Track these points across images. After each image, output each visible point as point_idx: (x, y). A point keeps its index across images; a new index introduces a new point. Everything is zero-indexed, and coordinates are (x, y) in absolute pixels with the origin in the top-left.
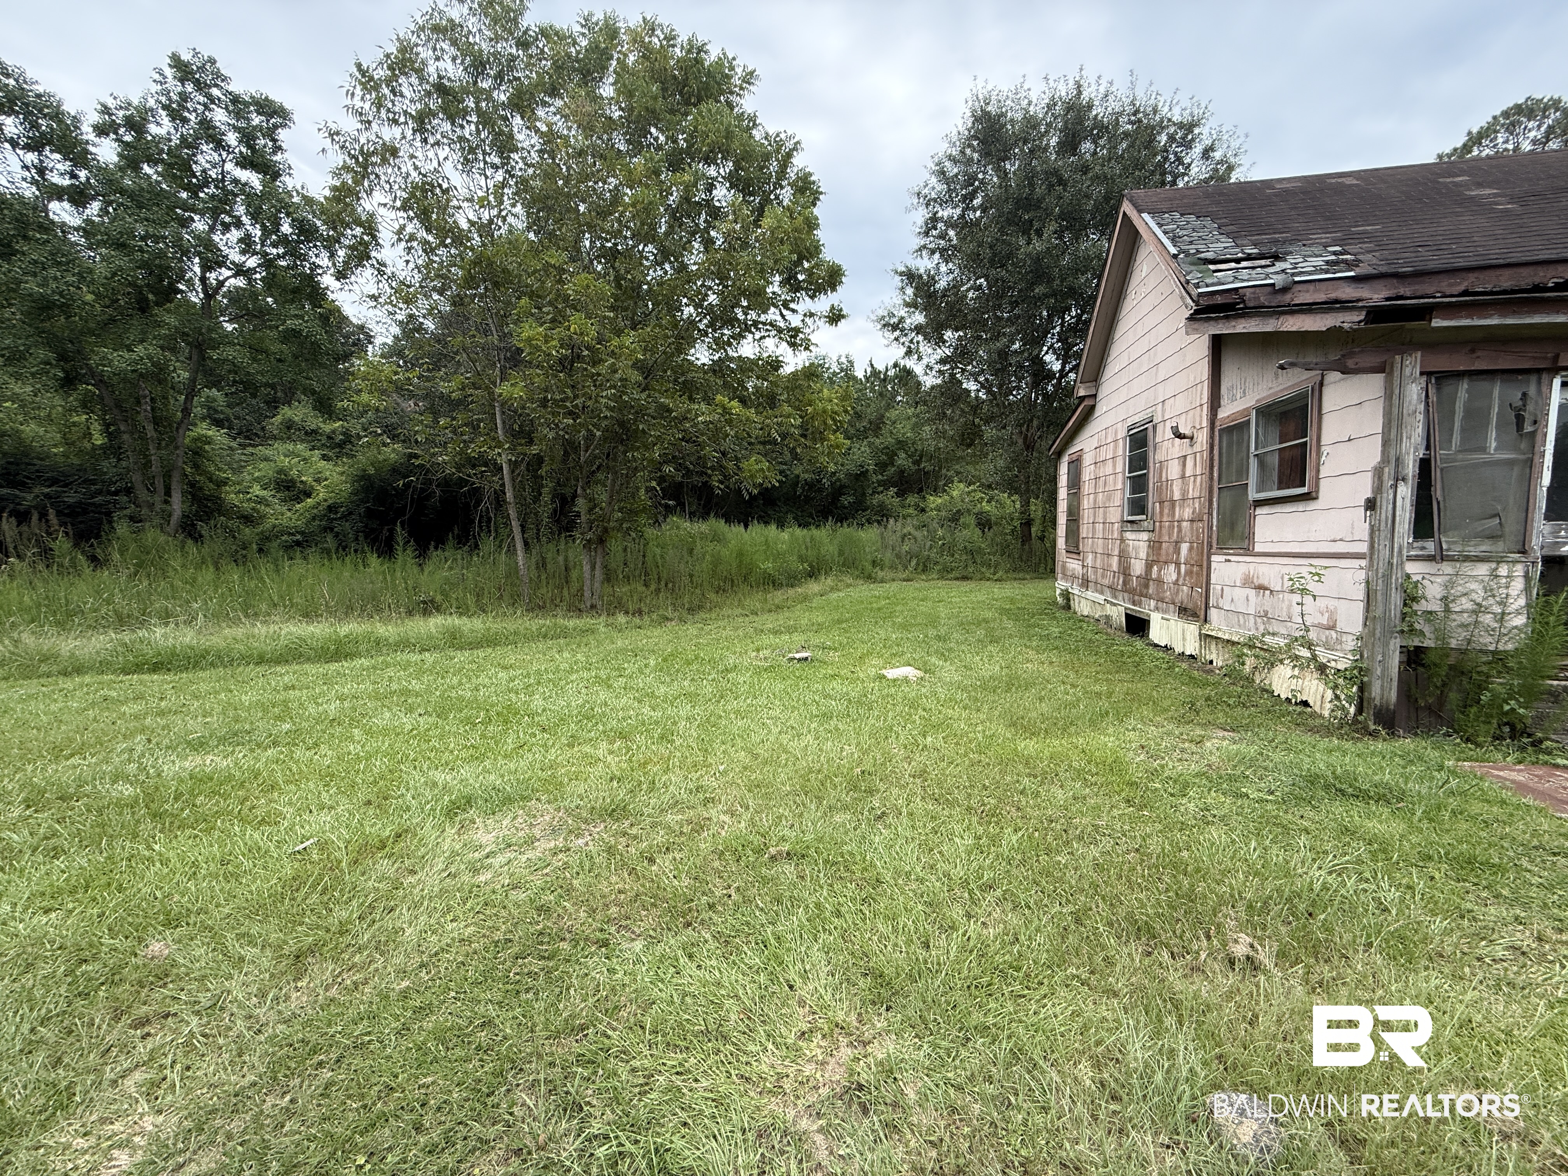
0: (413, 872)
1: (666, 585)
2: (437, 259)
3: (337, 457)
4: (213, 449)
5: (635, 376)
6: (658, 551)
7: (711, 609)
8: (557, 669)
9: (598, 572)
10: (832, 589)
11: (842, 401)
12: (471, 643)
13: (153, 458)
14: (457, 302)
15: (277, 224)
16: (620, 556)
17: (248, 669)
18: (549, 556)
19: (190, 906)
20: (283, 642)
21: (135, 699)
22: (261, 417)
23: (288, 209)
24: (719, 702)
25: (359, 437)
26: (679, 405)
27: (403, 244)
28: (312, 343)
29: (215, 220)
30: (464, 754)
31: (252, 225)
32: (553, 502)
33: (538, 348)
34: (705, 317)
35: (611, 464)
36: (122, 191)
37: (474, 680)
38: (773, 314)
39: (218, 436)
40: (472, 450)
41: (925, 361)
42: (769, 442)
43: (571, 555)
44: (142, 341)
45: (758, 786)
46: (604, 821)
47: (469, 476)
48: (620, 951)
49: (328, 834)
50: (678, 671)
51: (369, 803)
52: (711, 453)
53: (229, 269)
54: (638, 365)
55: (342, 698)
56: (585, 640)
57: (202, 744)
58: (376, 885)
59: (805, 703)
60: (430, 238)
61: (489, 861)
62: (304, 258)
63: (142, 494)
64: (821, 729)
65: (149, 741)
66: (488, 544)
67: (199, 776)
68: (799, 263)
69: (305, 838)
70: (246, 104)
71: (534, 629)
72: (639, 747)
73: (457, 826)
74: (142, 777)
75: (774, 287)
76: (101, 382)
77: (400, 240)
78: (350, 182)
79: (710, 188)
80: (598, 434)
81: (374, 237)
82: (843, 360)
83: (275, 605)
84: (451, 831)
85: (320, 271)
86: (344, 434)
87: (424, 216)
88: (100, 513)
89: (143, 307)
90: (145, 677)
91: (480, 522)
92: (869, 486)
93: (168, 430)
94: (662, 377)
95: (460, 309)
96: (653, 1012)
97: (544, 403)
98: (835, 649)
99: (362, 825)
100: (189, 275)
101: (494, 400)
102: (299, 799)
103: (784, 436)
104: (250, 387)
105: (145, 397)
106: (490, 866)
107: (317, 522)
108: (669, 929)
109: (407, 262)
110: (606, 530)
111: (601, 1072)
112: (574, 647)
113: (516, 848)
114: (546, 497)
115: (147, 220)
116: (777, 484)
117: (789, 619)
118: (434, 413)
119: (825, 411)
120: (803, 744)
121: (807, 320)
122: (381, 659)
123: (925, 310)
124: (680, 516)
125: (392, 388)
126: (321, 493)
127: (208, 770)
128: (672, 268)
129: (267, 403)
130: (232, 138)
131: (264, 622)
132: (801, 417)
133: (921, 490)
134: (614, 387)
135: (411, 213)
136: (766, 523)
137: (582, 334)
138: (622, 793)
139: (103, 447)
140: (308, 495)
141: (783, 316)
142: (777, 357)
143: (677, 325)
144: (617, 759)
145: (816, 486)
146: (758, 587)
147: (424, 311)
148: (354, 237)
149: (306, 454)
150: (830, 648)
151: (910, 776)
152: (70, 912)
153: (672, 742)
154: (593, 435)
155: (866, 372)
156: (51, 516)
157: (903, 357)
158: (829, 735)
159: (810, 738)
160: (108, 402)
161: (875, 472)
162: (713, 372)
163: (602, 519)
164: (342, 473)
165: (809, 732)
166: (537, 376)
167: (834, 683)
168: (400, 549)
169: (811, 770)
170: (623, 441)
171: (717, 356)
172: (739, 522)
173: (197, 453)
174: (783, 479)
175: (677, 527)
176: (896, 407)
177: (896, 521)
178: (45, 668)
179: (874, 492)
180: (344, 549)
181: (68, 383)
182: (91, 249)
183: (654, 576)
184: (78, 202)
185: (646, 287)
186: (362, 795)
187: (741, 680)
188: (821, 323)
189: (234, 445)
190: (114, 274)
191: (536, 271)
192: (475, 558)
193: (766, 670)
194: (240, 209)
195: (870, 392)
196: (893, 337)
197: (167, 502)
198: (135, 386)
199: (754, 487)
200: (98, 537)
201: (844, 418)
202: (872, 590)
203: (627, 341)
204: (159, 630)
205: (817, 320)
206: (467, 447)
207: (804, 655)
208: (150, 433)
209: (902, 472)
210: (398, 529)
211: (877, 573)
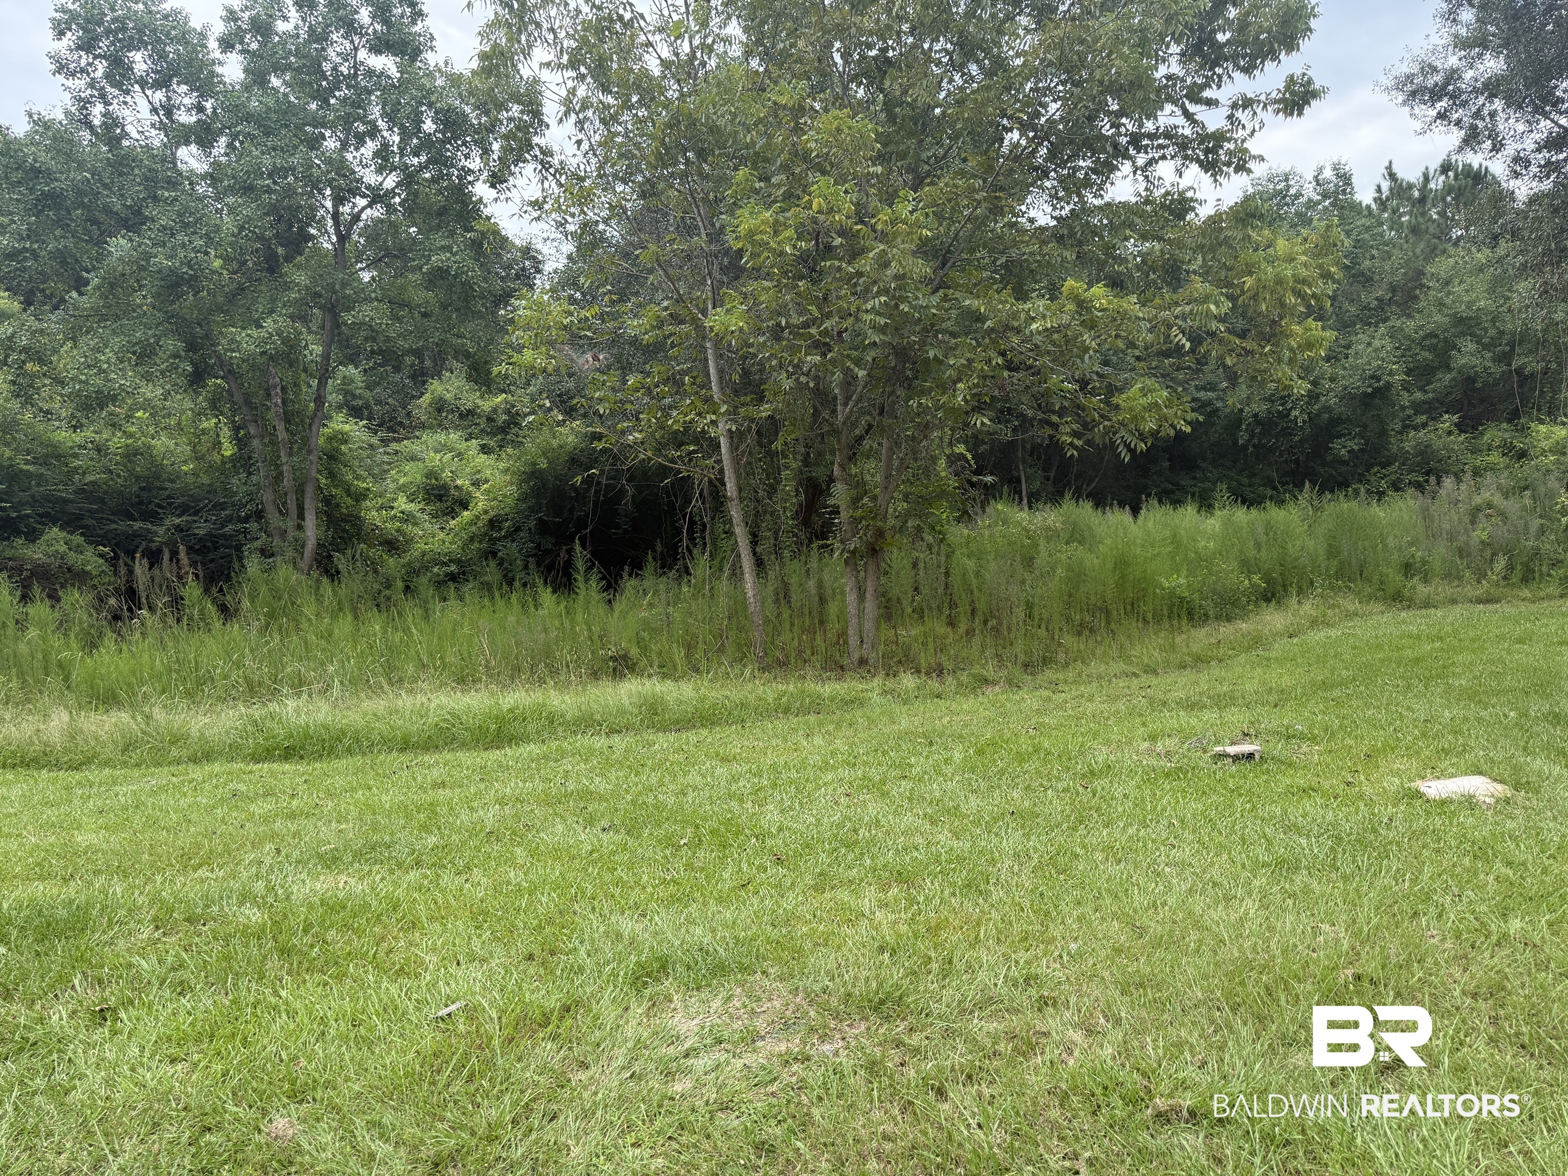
0: (584, 1066)
1: (985, 622)
2: (619, 129)
3: (501, 447)
4: (351, 450)
5: (921, 268)
6: (971, 564)
7: (1066, 665)
8: (803, 766)
9: (870, 605)
10: (1314, 623)
11: (1315, 256)
12: (678, 722)
13: (285, 468)
14: (647, 191)
15: (419, 122)
16: (907, 577)
17: (390, 758)
18: (794, 580)
19: (317, 1075)
20: (432, 719)
21: (266, 795)
22: (407, 398)
23: (428, 96)
24: (1075, 829)
25: (526, 416)
26: (1000, 306)
27: (573, 117)
28: (463, 284)
29: (347, 130)
30: (661, 892)
31: (390, 129)
32: (798, 492)
33: (766, 245)
34: (1041, 144)
35: (887, 421)
36: (248, 118)
37: (680, 779)
38: (1168, 117)
39: (354, 429)
40: (675, 421)
41: (1511, 149)
42: (1167, 354)
43: (826, 577)
44: (272, 311)
45: (1141, 985)
46: (867, 1019)
47: (673, 461)
49: (478, 997)
50: (1002, 772)
51: (531, 957)
52: (1059, 382)
53: (364, 196)
54: (925, 249)
55: (502, 802)
56: (848, 717)
57: (335, 860)
58: (536, 1078)
59: (1243, 840)
60: (610, 100)
61: (690, 1062)
62: (448, 162)
63: (274, 518)
64: (1276, 889)
65: (278, 851)
66: (701, 565)
67: (331, 902)
69: (450, 1000)
71: (770, 700)
72: (928, 900)
73: (646, 1005)
74: (270, 900)
75: (1171, 64)
76: (231, 373)
77: (567, 114)
78: (503, 42)
80: (862, 374)
81: (537, 115)
82: (1328, 174)
83: (424, 666)
84: (638, 1010)
85: (470, 178)
86: (508, 412)
88: (229, 547)
89: (272, 266)
90: (275, 766)
91: (690, 532)
92: (1394, 416)
93: (300, 428)
94: (969, 262)
95: (654, 202)
97: (777, 333)
98: (1314, 739)
99: (520, 988)
100: (321, 212)
101: (703, 337)
102: (444, 944)
103: (1196, 340)
104: (390, 357)
105: (275, 386)
106: (688, 1071)
107: (476, 545)
109: (579, 143)
110: (880, 533)
112: (831, 728)
113: (729, 1047)
114: (787, 486)
115: (274, 149)
116: (1188, 429)
117: (1220, 681)
118: (623, 368)
119: (1279, 281)
120: (1234, 916)
121: (1239, 114)
122: (554, 745)
123: (1505, 45)
124: (1010, 501)
125: (564, 336)
126: (481, 502)
127: (341, 895)
128: (982, 67)
129: (413, 377)
130: (365, 17)
131: (411, 691)
132: (1231, 298)
133: (1514, 415)
134: (886, 291)
135: (583, 70)
136: (1177, 503)
137: (831, 211)
138: (897, 974)
139: (233, 459)
140: (465, 506)
141: (1188, 115)
142: (1181, 194)
143: (991, 167)
144: (891, 917)
145: (1276, 424)
146: (1159, 622)
147: (605, 213)
148: (510, 119)
149: (463, 446)
150: (1302, 737)
151: (1464, 993)
152: (195, 1065)
153: (987, 894)
154: (855, 378)
155: (1379, 189)
156: (182, 554)
157: (1460, 149)
158: (1290, 902)
159: (1251, 906)
160: (238, 397)
161: (1406, 387)
162: (1060, 239)
163: (875, 514)
164: (506, 471)
165: (1250, 894)
166: (764, 290)
167: (1307, 804)
168: (580, 578)
169: (1249, 965)
170: (908, 383)
171: (1067, 208)
172: (1122, 505)
173: (332, 457)
174: (1201, 418)
175: (1005, 522)
176: (1451, 250)
177: (1459, 480)
178: (175, 752)
179: (1405, 427)
180: (510, 582)
181: (197, 378)
182: (218, 199)
183: (964, 607)
184: (205, 142)
185: (938, 111)
186: (523, 944)
187: (1118, 792)
188: (1267, 116)
189: (375, 441)
190: (242, 228)
191: (760, 121)
192: (685, 589)
193: (1167, 775)
194: (376, 112)
195: (1391, 229)
196: (1434, 113)
197: (300, 527)
198: (265, 372)
199: (1142, 437)
200: (228, 579)
201: (1323, 288)
202: (1404, 622)
203: (903, 209)
204: (291, 704)
205: (1259, 110)
206: (667, 416)
207: (1246, 748)
208: (282, 435)
209: (1468, 380)
210: (578, 548)
211: (1414, 588)
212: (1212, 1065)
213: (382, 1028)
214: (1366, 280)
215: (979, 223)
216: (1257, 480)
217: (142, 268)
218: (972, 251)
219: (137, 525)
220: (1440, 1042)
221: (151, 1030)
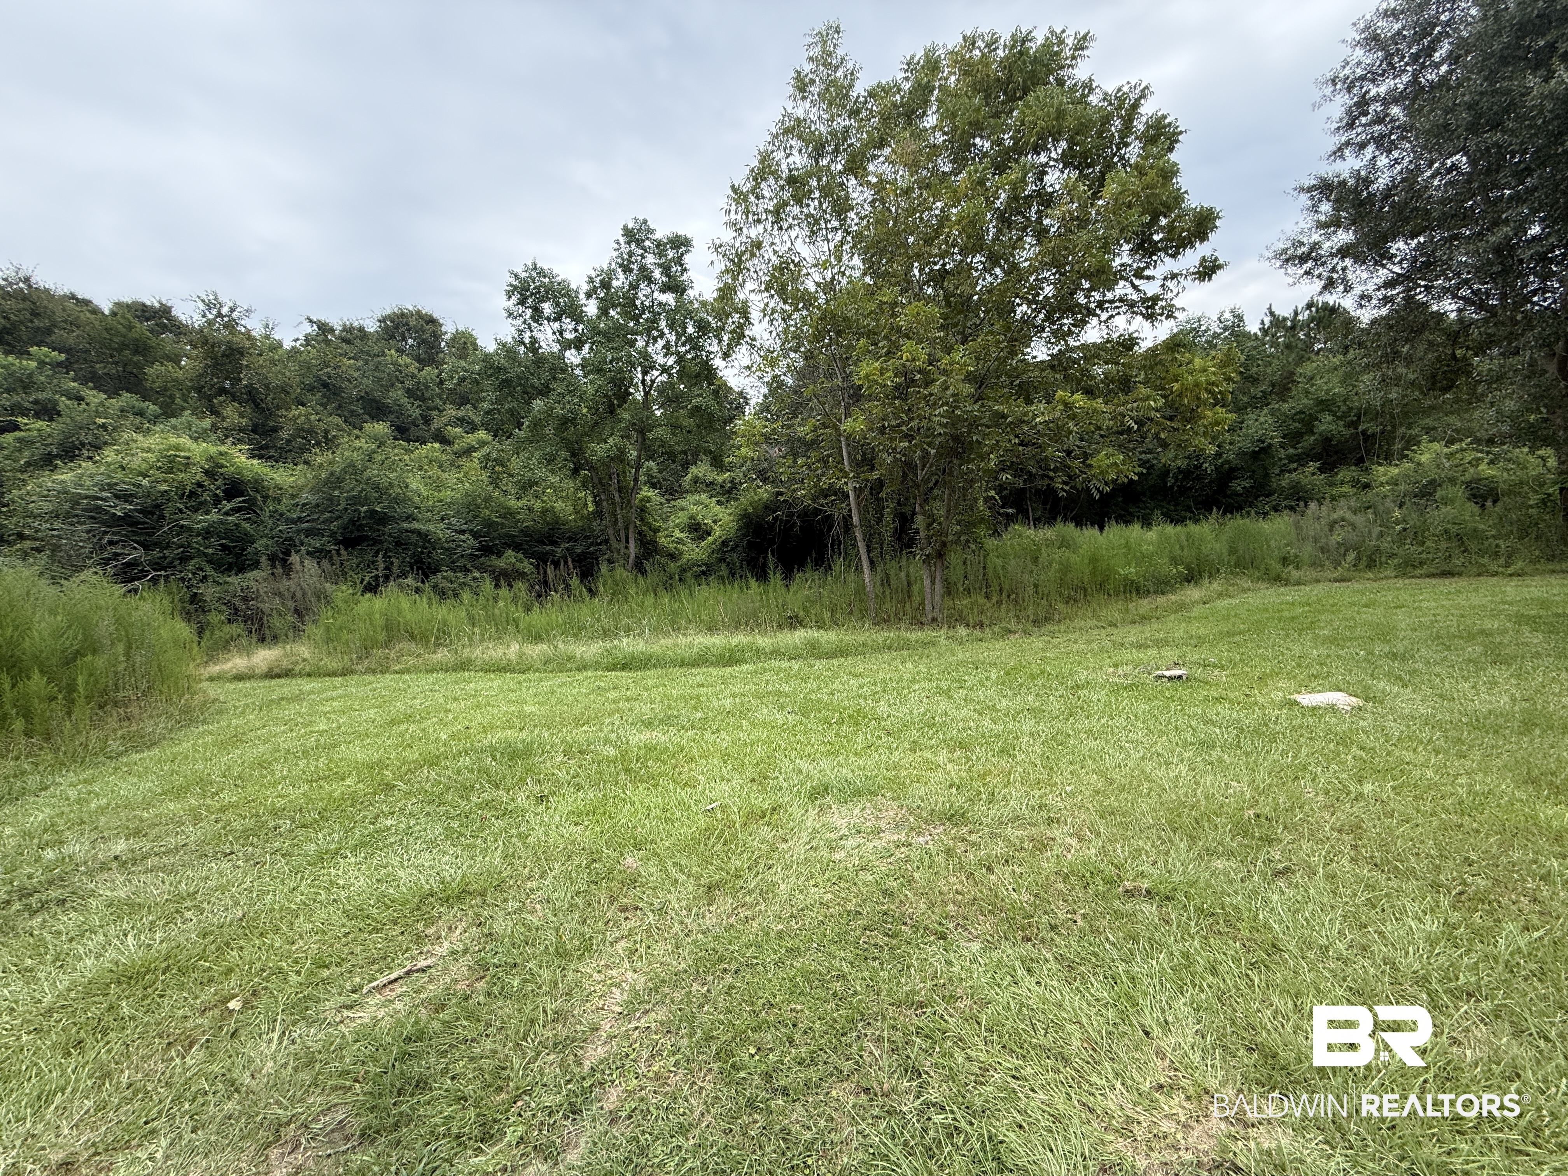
0: (785, 841)
1: (1009, 596)
2: (792, 323)
3: (727, 501)
4: (651, 506)
5: (968, 389)
6: (999, 562)
7: (1060, 621)
8: (901, 679)
9: (938, 586)
10: (1220, 595)
11: (1221, 367)
12: (827, 653)
13: (619, 516)
14: (808, 357)
15: (685, 328)
16: (960, 570)
17: (675, 670)
18: (892, 573)
19: (647, 836)
20: (695, 650)
21: (614, 688)
22: (679, 477)
23: (690, 314)
24: (1068, 720)
25: (741, 484)
26: (1016, 409)
27: (767, 318)
28: (709, 414)
29: (649, 335)
30: (823, 748)
31: (670, 333)
32: (894, 521)
33: (875, 382)
34: (1040, 312)
35: (947, 478)
36: (600, 333)
37: (830, 686)
38: (1122, 289)
39: (652, 494)
40: (824, 483)
41: (1358, 290)
42: (1121, 433)
43: (912, 570)
44: (612, 434)
45: (1113, 813)
46: (944, 825)
47: (822, 505)
48: (958, 947)
49: (727, 800)
50: (1021, 685)
51: (753, 780)
52: (1053, 452)
53: (658, 370)
54: (969, 378)
55: (734, 696)
56: (926, 652)
57: (650, 723)
58: (759, 845)
59: (1176, 728)
60: (787, 307)
61: (843, 842)
62: (701, 348)
63: (614, 543)
64: (1199, 759)
65: (622, 718)
66: (838, 565)
67: (649, 746)
68: (1155, 220)
69: (712, 801)
70: (665, 245)
71: (880, 642)
72: (978, 759)
73: (817, 809)
74: (619, 743)
75: (1123, 257)
76: (592, 468)
77: (765, 315)
78: (730, 281)
79: (1041, 174)
80: (933, 451)
81: (747, 319)
82: (1227, 315)
83: (690, 621)
84: (813, 812)
85: (712, 356)
86: (731, 482)
87: (782, 293)
88: (592, 558)
89: (612, 410)
90: (618, 673)
91: (832, 545)
92: (1274, 464)
93: (627, 495)
94: (996, 384)
95: (811, 362)
96: (990, 1012)
97: (882, 431)
98: (1222, 668)
99: (749, 797)
100: (636, 380)
101: (840, 435)
102: (708, 771)
103: (1140, 423)
104: (671, 455)
105: (614, 474)
106: (843, 847)
107: (715, 556)
108: (1007, 939)
109: (771, 332)
110: (944, 544)
111: (938, 1049)
112: (916, 658)
113: (865, 835)
114: (888, 517)
115: (613, 349)
116: (1136, 478)
117: (1158, 631)
118: (794, 455)
119: (1197, 385)
120: (1171, 775)
121: (1168, 283)
122: (760, 665)
123: (1353, 224)
124: (1023, 523)
125: (763, 439)
126: (718, 532)
127: (654, 742)
128: (1003, 269)
129: (682, 466)
130: (657, 274)
131: (684, 635)
132: (1164, 396)
133: (1360, 461)
134: (947, 404)
135: (773, 292)
136: (1127, 522)
137: (914, 360)
138: (961, 800)
139: (593, 513)
140: (709, 534)
141: (1135, 287)
142: (1130, 335)
143: (1009, 328)
144: (956, 768)
145: (1193, 473)
146: (1117, 595)
147: (784, 370)
148: (734, 323)
149: (707, 501)
150: (1215, 666)
151: (1332, 829)
152: (587, 827)
153: (1015, 756)
154: (928, 453)
155: (1263, 323)
156: (570, 563)
157: (1321, 293)
158: (1210, 767)
159: (1183, 769)
160: (596, 480)
161: (1283, 446)
162: (1052, 367)
163: (942, 533)
164: (730, 514)
165: (1182, 761)
166: (875, 408)
167: (1219, 708)
168: (771, 573)
169: (1183, 804)
170: (958, 455)
171: (1057, 349)
172: (1092, 524)
173: (643, 510)
174: (1144, 471)
175: (1020, 536)
176: (1314, 358)
177: (1321, 504)
178: (569, 665)
179: (1282, 471)
180: (733, 575)
181: (576, 471)
182: (585, 377)
183: (995, 588)
184: (579, 348)
185: (976, 297)
186: (749, 773)
187: (1095, 698)
188: (1187, 283)
189: (663, 500)
190: (597, 391)
191: (872, 312)
192: (829, 578)
193: (1125, 688)
194: (663, 324)
195: (1271, 347)
196: (1302, 272)
197: (627, 548)
198: (609, 467)
199: (1106, 484)
200: (592, 575)
201: (1224, 387)
202: (1283, 594)
203: (957, 356)
204: (625, 640)
205: (1182, 280)
206: (819, 480)
207: (1177, 672)
208: (617, 499)
209: (1327, 440)
210: (770, 556)
211: (1289, 572)
212: (1161, 863)
213: (678, 814)
214: (1254, 380)
215: (1002, 361)
216: (1179, 508)
217: (550, 415)
218: (998, 377)
219: (548, 548)
220: (1316, 859)
221: (565, 808)
